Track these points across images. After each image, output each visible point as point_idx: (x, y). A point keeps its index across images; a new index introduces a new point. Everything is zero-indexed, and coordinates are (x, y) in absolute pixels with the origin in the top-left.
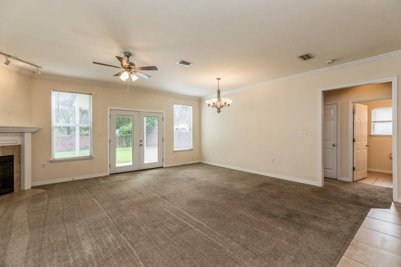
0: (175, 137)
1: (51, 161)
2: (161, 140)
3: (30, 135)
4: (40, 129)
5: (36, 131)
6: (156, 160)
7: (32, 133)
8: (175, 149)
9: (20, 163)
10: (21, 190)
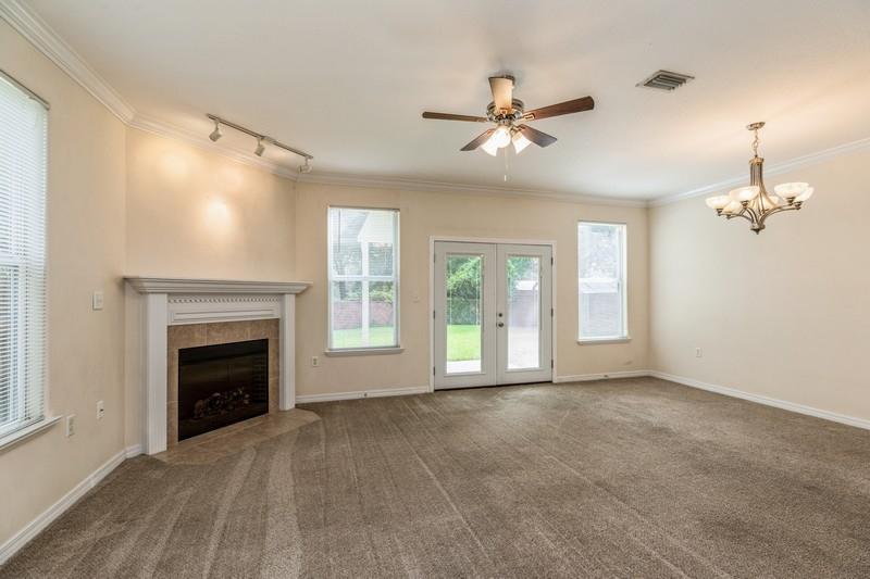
0: (583, 306)
1: (326, 354)
2: (548, 314)
3: (293, 297)
4: (309, 287)
5: (303, 292)
6: (535, 364)
7: (297, 295)
8: (582, 338)
9: (278, 354)
10: (279, 411)
